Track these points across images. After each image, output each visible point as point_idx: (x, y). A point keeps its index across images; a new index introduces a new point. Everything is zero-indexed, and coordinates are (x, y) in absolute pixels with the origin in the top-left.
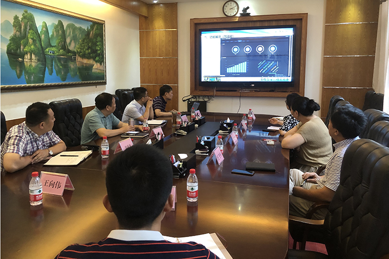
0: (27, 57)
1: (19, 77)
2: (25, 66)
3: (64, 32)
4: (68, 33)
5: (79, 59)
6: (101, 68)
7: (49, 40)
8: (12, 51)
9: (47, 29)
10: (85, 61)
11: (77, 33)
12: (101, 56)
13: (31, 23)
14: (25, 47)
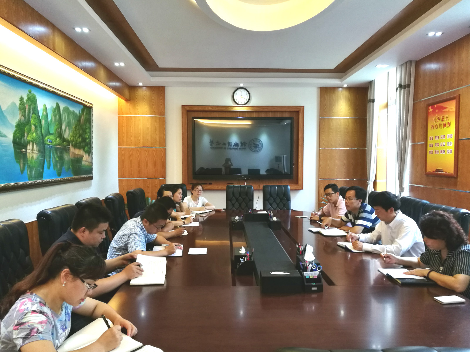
0: (30, 147)
1: (22, 172)
2: (27, 158)
3: (60, 116)
4: (64, 118)
5: (72, 149)
6: (89, 160)
7: (48, 126)
8: (17, 140)
9: (47, 113)
10: (77, 152)
11: (71, 117)
12: (89, 146)
13: (34, 106)
14: (28, 134)
